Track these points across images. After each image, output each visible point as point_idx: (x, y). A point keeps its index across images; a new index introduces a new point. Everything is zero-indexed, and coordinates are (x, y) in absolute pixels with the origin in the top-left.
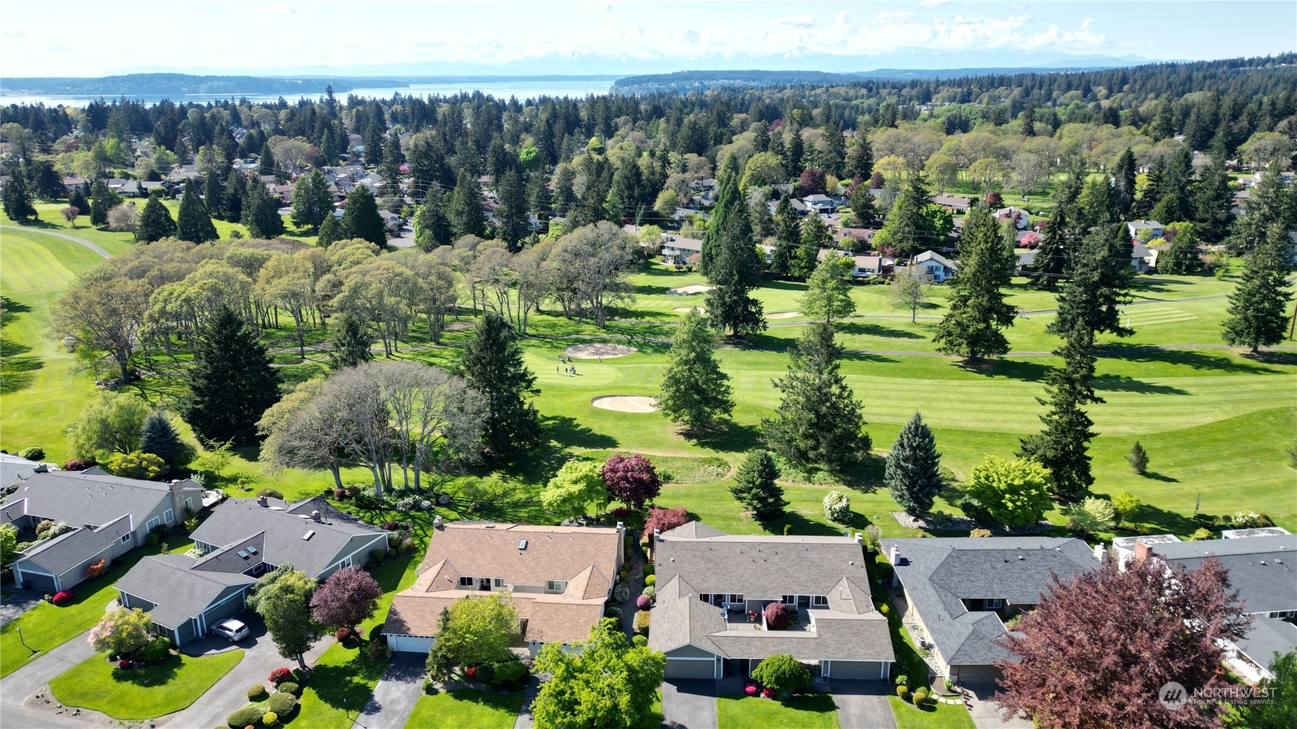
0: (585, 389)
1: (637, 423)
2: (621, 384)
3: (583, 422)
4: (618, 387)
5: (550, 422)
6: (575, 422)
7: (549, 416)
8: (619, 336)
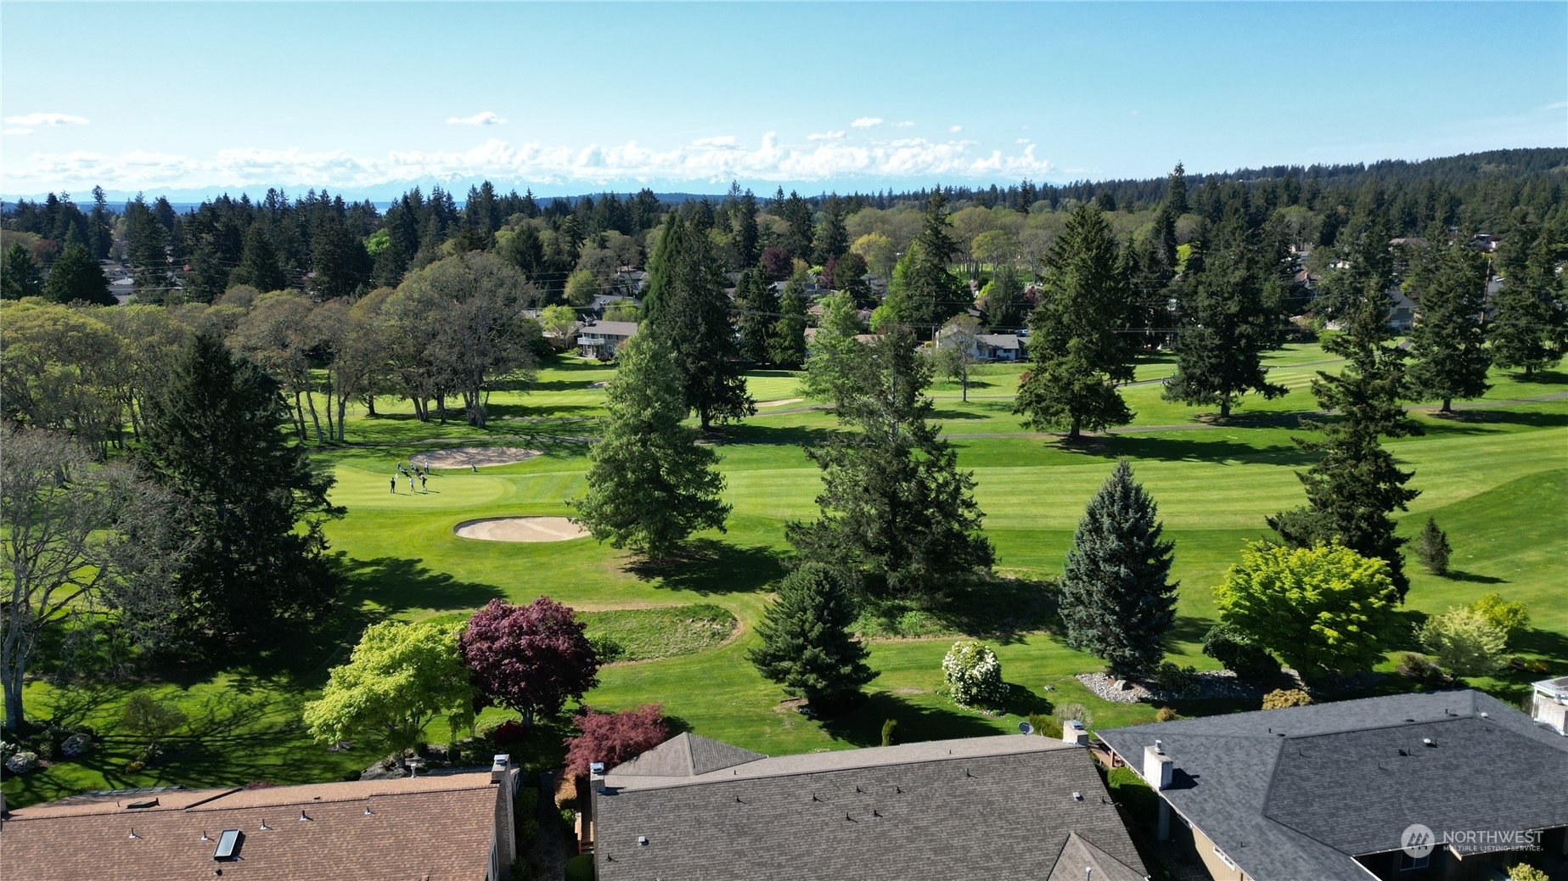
0: (445, 513)
1: (543, 560)
2: (514, 501)
3: (434, 564)
4: (507, 506)
5: (368, 570)
6: (419, 566)
7: (368, 559)
8: (510, 437)
